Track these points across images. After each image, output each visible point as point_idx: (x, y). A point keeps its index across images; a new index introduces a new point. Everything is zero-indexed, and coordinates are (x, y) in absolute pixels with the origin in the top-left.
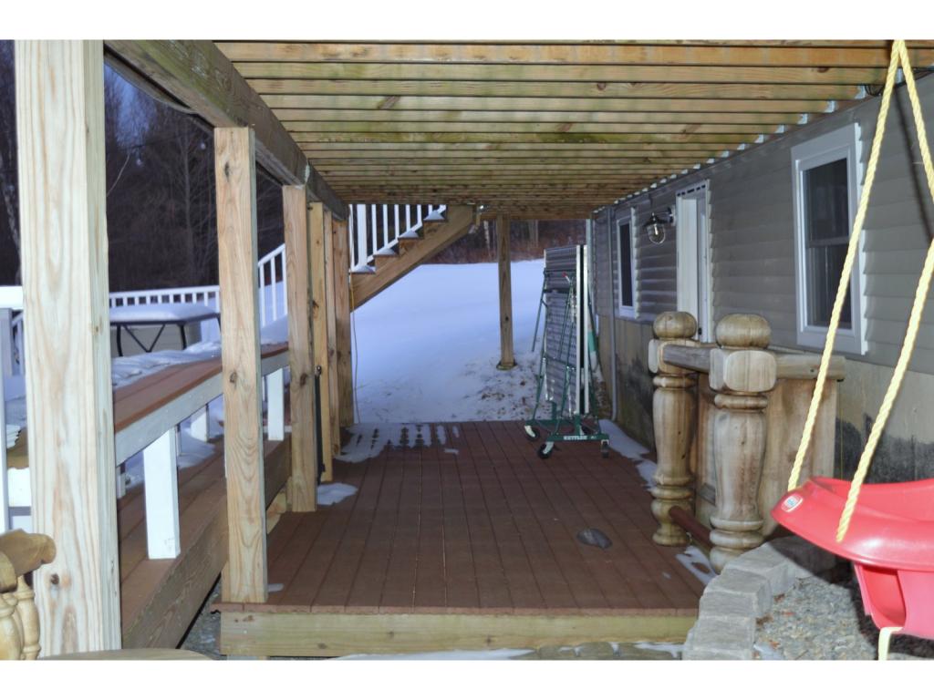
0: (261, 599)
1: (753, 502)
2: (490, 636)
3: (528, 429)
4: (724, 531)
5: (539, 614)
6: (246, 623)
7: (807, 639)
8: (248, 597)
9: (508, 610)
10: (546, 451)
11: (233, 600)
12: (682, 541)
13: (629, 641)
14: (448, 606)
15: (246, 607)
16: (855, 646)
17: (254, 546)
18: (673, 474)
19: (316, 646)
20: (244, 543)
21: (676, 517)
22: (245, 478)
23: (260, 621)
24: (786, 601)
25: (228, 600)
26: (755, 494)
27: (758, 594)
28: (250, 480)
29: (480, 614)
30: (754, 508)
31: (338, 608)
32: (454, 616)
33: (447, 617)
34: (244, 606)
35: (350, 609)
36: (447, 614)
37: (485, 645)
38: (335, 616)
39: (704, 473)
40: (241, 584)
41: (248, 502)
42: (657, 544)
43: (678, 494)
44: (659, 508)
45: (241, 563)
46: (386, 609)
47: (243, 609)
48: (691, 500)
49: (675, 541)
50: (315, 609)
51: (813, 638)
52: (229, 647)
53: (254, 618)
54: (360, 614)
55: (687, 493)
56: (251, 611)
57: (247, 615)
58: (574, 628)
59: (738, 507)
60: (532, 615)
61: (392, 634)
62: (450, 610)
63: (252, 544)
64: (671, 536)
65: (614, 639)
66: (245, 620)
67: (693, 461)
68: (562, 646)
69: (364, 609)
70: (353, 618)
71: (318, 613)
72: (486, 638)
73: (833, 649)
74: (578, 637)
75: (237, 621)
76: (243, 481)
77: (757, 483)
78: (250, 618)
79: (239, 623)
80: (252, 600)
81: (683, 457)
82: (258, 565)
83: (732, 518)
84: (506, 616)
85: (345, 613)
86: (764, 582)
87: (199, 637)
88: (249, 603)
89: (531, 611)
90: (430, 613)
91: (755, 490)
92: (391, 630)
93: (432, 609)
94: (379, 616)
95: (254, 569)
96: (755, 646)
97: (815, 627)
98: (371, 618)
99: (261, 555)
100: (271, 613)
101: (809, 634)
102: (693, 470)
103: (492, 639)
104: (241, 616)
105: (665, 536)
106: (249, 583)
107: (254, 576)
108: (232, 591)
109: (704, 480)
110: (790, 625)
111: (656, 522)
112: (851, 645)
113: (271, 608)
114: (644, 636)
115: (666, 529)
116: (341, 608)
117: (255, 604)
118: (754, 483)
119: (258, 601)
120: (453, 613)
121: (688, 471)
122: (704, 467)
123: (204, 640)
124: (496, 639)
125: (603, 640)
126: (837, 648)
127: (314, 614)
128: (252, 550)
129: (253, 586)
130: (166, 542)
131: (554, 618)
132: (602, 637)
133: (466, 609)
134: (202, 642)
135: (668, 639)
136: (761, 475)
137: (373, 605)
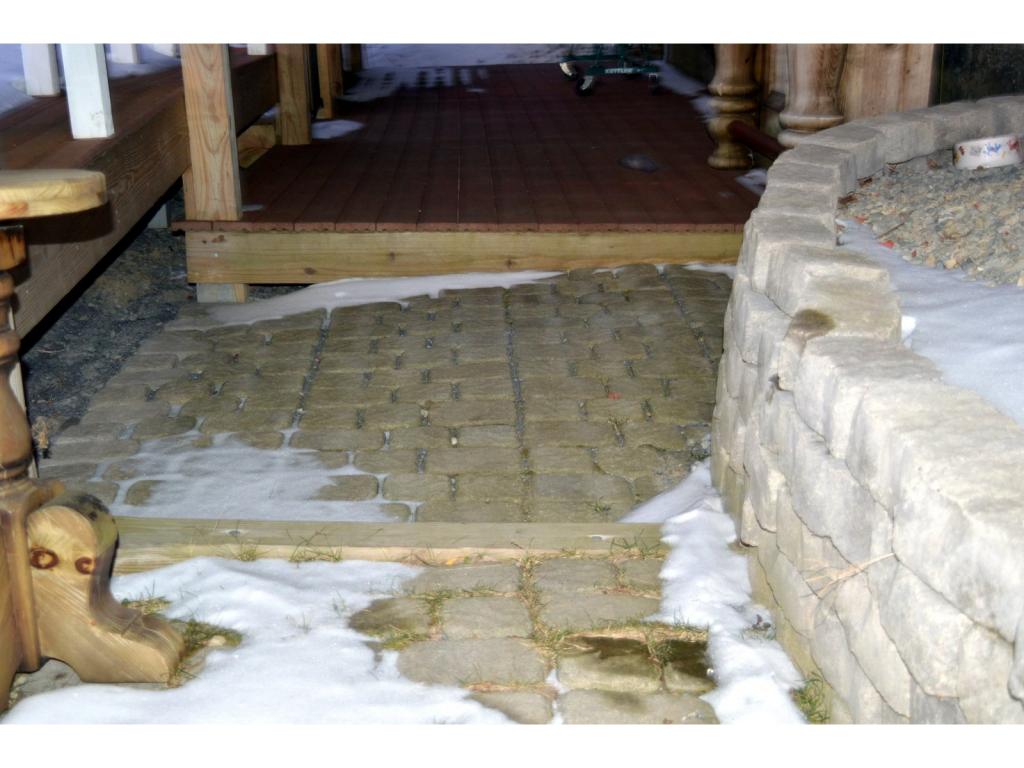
0: (232, 215)
1: (833, 93)
2: (510, 257)
3: (564, 67)
4: (795, 128)
5: (570, 231)
6: (216, 244)
7: (902, 214)
8: (217, 213)
9: (532, 226)
10: (584, 87)
11: (199, 218)
12: (742, 163)
13: (677, 262)
14: (460, 222)
15: (215, 225)
16: (965, 216)
17: (221, 149)
18: (734, 81)
19: (302, 271)
20: (209, 149)
21: (736, 135)
22: (205, 65)
23: (233, 243)
24: (873, 186)
25: (193, 218)
26: (835, 84)
27: (841, 167)
28: (211, 68)
29: (498, 231)
30: (834, 100)
31: (325, 225)
32: (466, 234)
33: (458, 234)
34: (213, 225)
35: (340, 226)
36: (458, 231)
37: (506, 267)
38: (322, 235)
39: (771, 79)
40: (208, 198)
41: (211, 96)
42: (713, 168)
43: (738, 106)
44: (718, 124)
45: (205, 171)
46: (386, 225)
47: (212, 227)
48: (754, 114)
49: (733, 163)
50: (299, 226)
51: (911, 213)
52: (197, 274)
53: (226, 238)
54: (352, 232)
55: (749, 105)
56: (221, 230)
57: (217, 235)
58: (612, 247)
59: (814, 98)
60: (560, 231)
61: (392, 255)
62: (462, 226)
63: (218, 150)
64: (730, 158)
65: (660, 260)
66: (214, 241)
67: (758, 67)
68: (596, 268)
69: (359, 226)
70: (345, 237)
71: (303, 231)
72: (506, 260)
73: (936, 221)
74: (616, 257)
75: (205, 242)
76: (203, 70)
77: (838, 70)
78: (221, 239)
79: (207, 245)
80: (223, 218)
81: (747, 61)
82: (228, 174)
83: (807, 112)
84: (529, 233)
85: (335, 231)
86: (847, 156)
87: (168, 274)
88: (219, 221)
89: (560, 226)
90: (438, 230)
91: (836, 78)
92: (391, 250)
93: (441, 226)
94: (376, 234)
95: (222, 179)
96: (837, 220)
97: (912, 204)
98: (367, 236)
99: (230, 162)
100: (246, 231)
101: (904, 210)
102: (758, 78)
103: (513, 260)
104: (210, 236)
105: (722, 157)
106: (217, 196)
107: (223, 188)
108: (198, 206)
109: (771, 87)
110: (879, 204)
111: (712, 141)
112: (959, 216)
113: (247, 226)
114: (695, 257)
115: (724, 149)
116: (330, 225)
117: (226, 221)
118: (834, 69)
119: (229, 219)
120: (466, 230)
121: (752, 77)
122: (772, 71)
123: (174, 276)
124: (517, 261)
125: (646, 261)
126: (940, 220)
127: (298, 233)
128: (219, 157)
129: (223, 200)
130: (93, 117)
131: (587, 235)
132: (644, 258)
133: (481, 226)
134: (172, 278)
135: (724, 260)
136: (844, 60)
137: (369, 220)
